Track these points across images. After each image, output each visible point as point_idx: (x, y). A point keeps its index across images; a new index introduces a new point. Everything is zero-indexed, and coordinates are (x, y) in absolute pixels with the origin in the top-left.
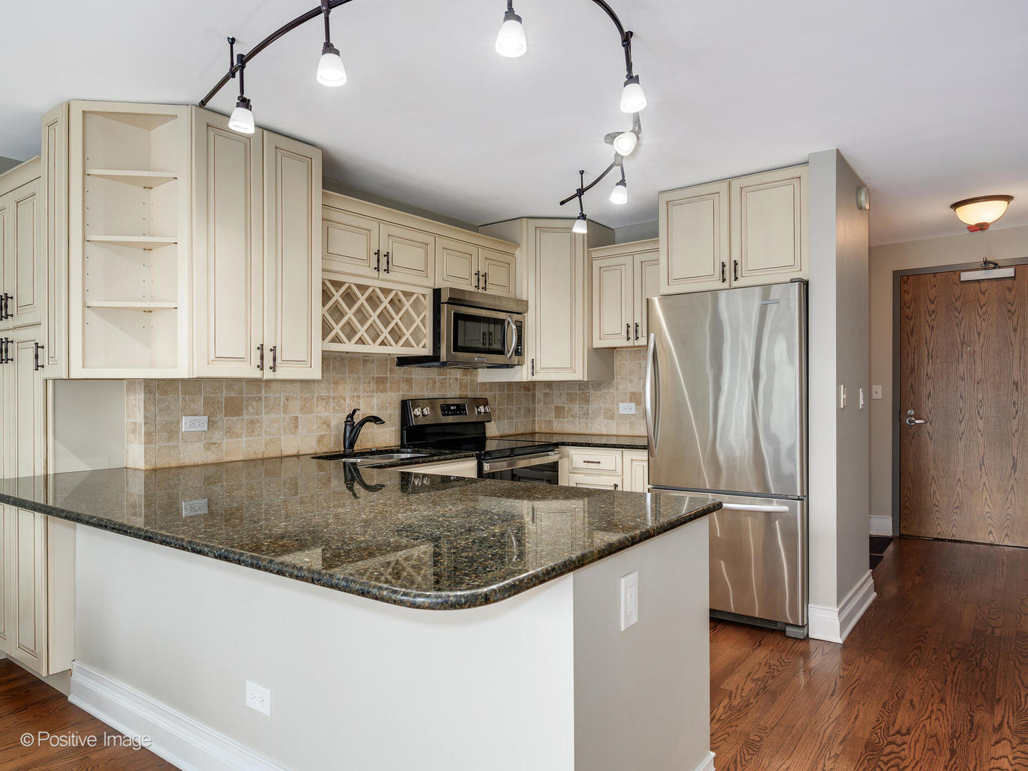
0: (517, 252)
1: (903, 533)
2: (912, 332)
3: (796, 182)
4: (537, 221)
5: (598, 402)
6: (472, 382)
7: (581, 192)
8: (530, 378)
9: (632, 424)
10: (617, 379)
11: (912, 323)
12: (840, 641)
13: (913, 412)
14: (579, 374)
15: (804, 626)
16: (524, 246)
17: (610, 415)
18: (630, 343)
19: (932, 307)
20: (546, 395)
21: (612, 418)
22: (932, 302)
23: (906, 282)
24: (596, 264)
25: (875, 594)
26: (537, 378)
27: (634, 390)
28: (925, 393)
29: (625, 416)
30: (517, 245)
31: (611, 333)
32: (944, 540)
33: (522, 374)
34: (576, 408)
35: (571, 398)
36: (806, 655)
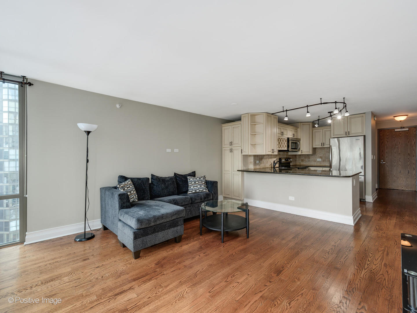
0: (298, 129)
1: (380, 187)
2: (382, 143)
3: (362, 117)
4: (302, 123)
5: (312, 158)
6: (288, 154)
7: (319, 120)
8: (301, 154)
9: (320, 163)
10: (317, 154)
11: (382, 140)
12: (373, 202)
13: (383, 161)
14: (311, 153)
15: (365, 199)
16: (300, 128)
17: (315, 161)
18: (322, 147)
19: (387, 137)
20: (299, 157)
21: (315, 162)
22: (387, 136)
23: (381, 131)
24: (314, 131)
25: (377, 197)
26: (303, 154)
27: (321, 156)
28: (386, 156)
29: (319, 161)
30: (298, 128)
31: (317, 145)
32: (390, 189)
33: (299, 153)
34: (307, 160)
35: (305, 158)
36: (365, 204)
